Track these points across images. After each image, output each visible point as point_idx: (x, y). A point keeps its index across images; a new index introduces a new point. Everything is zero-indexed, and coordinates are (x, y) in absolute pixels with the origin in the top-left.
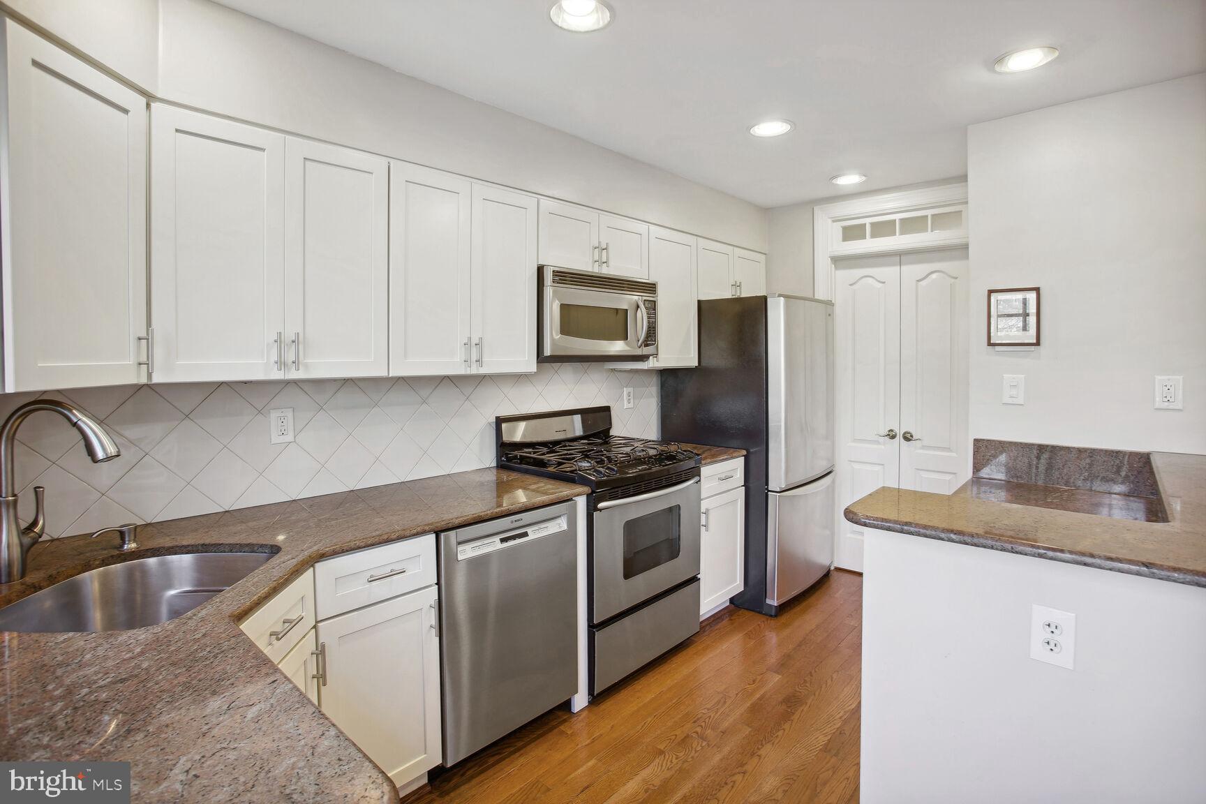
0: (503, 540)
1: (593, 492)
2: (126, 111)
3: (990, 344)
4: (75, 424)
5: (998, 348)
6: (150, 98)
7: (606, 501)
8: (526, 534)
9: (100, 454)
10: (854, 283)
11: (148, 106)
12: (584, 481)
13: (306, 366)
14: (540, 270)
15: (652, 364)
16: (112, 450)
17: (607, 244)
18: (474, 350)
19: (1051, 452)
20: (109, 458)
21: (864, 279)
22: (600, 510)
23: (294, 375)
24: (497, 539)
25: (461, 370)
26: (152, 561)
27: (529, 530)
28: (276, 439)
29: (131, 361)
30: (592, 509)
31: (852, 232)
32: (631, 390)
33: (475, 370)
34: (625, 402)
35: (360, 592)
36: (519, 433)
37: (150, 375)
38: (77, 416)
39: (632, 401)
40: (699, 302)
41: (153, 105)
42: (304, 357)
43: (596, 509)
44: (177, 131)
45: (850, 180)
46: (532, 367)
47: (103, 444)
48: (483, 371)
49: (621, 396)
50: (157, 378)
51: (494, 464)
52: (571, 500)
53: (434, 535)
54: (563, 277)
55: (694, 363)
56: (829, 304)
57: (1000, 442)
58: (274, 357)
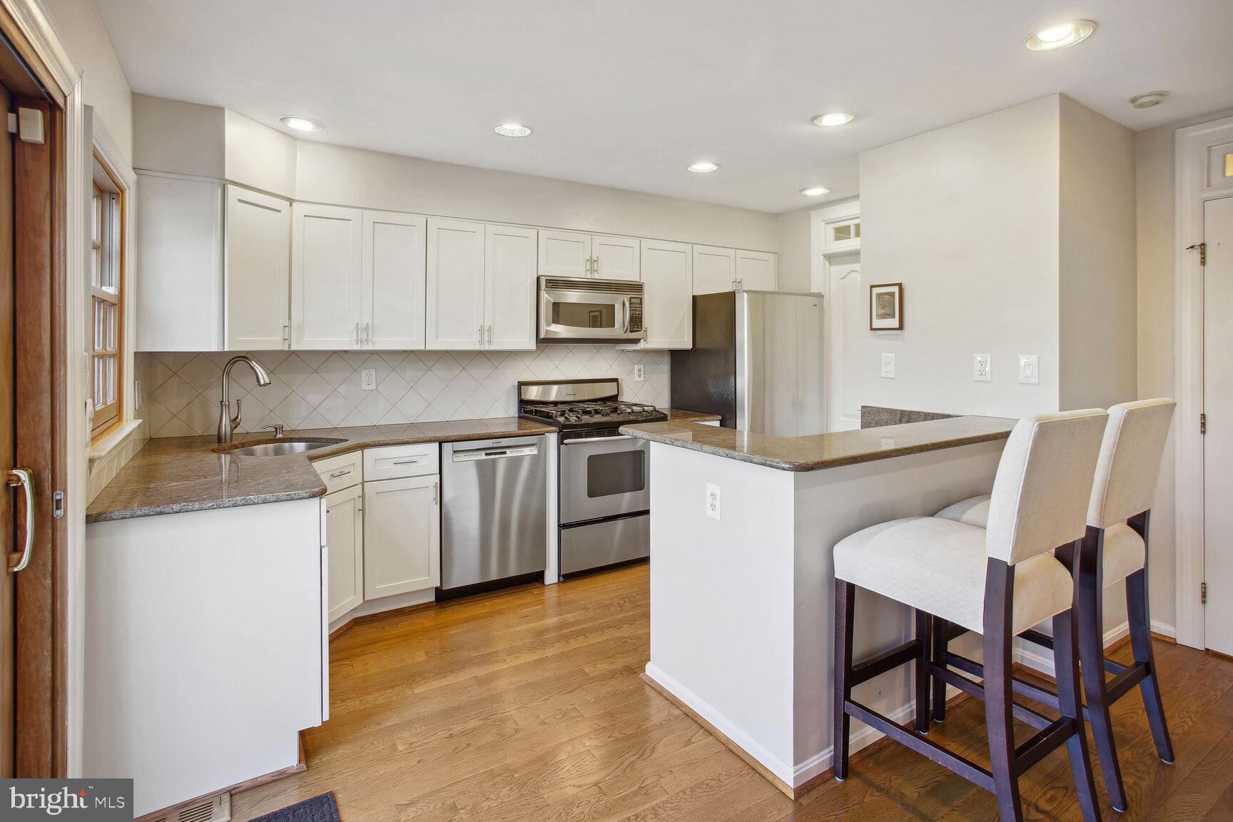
0: (486, 454)
1: (560, 431)
2: (279, 211)
3: (872, 329)
4: (252, 368)
5: (878, 332)
6: (291, 201)
7: (571, 438)
8: (505, 453)
9: (262, 382)
10: (846, 276)
11: (291, 205)
12: (555, 424)
13: (373, 342)
14: (538, 279)
15: (642, 345)
16: (267, 381)
17: (598, 257)
18: (486, 334)
19: (908, 416)
20: (265, 385)
21: (851, 274)
22: (566, 445)
23: (366, 348)
24: (483, 453)
25: (477, 347)
26: (287, 445)
27: (508, 451)
28: (365, 387)
29: (279, 338)
30: (560, 442)
31: (842, 233)
32: (642, 367)
33: (486, 347)
34: (636, 376)
35: (388, 469)
36: (533, 393)
37: (290, 345)
38: (254, 364)
39: (643, 375)
40: (694, 297)
41: (293, 204)
42: (373, 337)
43: (562, 443)
44: (305, 216)
45: (816, 192)
46: (532, 345)
47: (263, 377)
48: (493, 348)
49: (631, 372)
50: (294, 348)
51: (516, 415)
52: (543, 434)
53: (437, 444)
54: (554, 284)
55: (689, 346)
56: (820, 296)
57: (877, 408)
58: (355, 338)
